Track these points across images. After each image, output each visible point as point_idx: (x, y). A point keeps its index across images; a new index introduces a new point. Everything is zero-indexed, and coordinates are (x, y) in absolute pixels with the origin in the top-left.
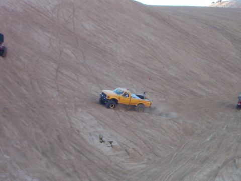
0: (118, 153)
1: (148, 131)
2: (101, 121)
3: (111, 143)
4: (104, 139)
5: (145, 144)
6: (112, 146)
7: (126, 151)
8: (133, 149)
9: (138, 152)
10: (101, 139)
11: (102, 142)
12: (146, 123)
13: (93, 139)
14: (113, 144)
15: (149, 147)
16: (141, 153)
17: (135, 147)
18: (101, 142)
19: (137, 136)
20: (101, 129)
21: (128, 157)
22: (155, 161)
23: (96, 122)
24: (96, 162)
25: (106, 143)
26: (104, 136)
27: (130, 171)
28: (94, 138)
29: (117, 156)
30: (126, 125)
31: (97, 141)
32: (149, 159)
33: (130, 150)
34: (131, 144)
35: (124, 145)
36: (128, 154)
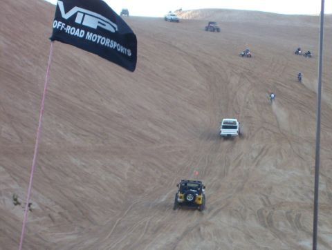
0: (38, 219)
1: (81, 189)
2: (14, 174)
3: (30, 205)
4: (19, 200)
5: (76, 206)
6: (30, 210)
7: (50, 216)
8: (60, 213)
9: (67, 218)
10: (15, 200)
11: (17, 203)
12: (78, 178)
13: (4, 200)
14: (32, 207)
15: (82, 211)
16: (70, 218)
17: (62, 211)
18: (15, 204)
19: (65, 196)
20: (15, 186)
21: (52, 225)
22: (90, 229)
23: (7, 176)
24: (8, 231)
25: (22, 205)
26: (19, 195)
27: (55, 244)
28: (6, 198)
29: (38, 223)
30: (50, 180)
31: (10, 202)
32: (81, 227)
33: (56, 215)
34: (58, 206)
35: (47, 207)
36: (53, 221)
